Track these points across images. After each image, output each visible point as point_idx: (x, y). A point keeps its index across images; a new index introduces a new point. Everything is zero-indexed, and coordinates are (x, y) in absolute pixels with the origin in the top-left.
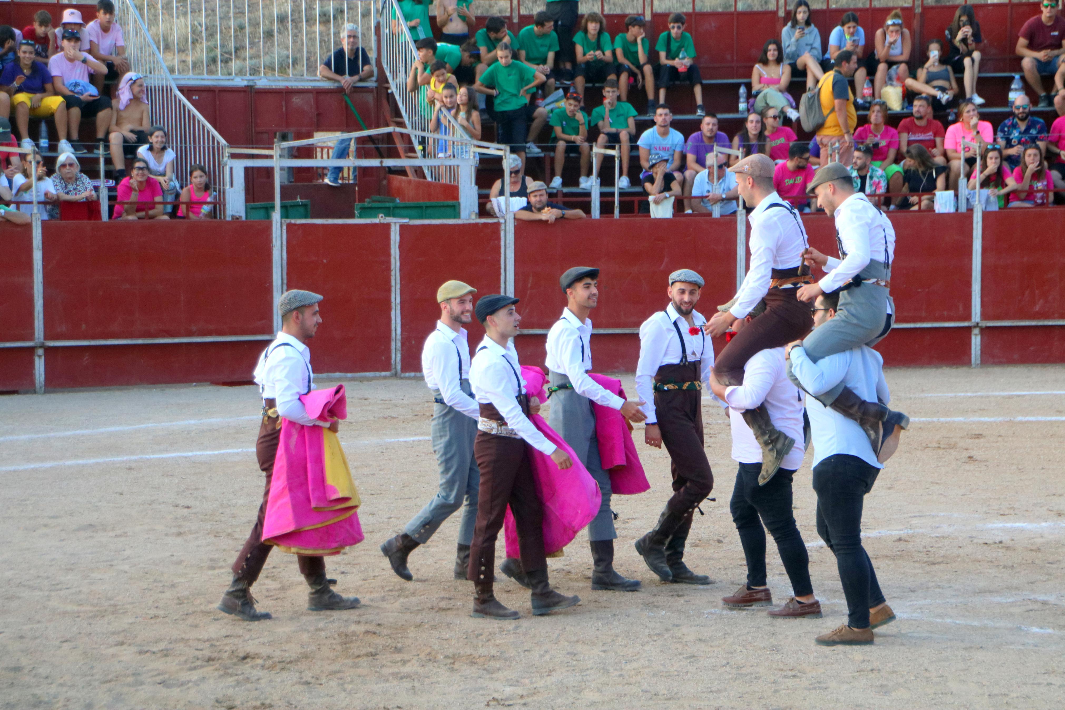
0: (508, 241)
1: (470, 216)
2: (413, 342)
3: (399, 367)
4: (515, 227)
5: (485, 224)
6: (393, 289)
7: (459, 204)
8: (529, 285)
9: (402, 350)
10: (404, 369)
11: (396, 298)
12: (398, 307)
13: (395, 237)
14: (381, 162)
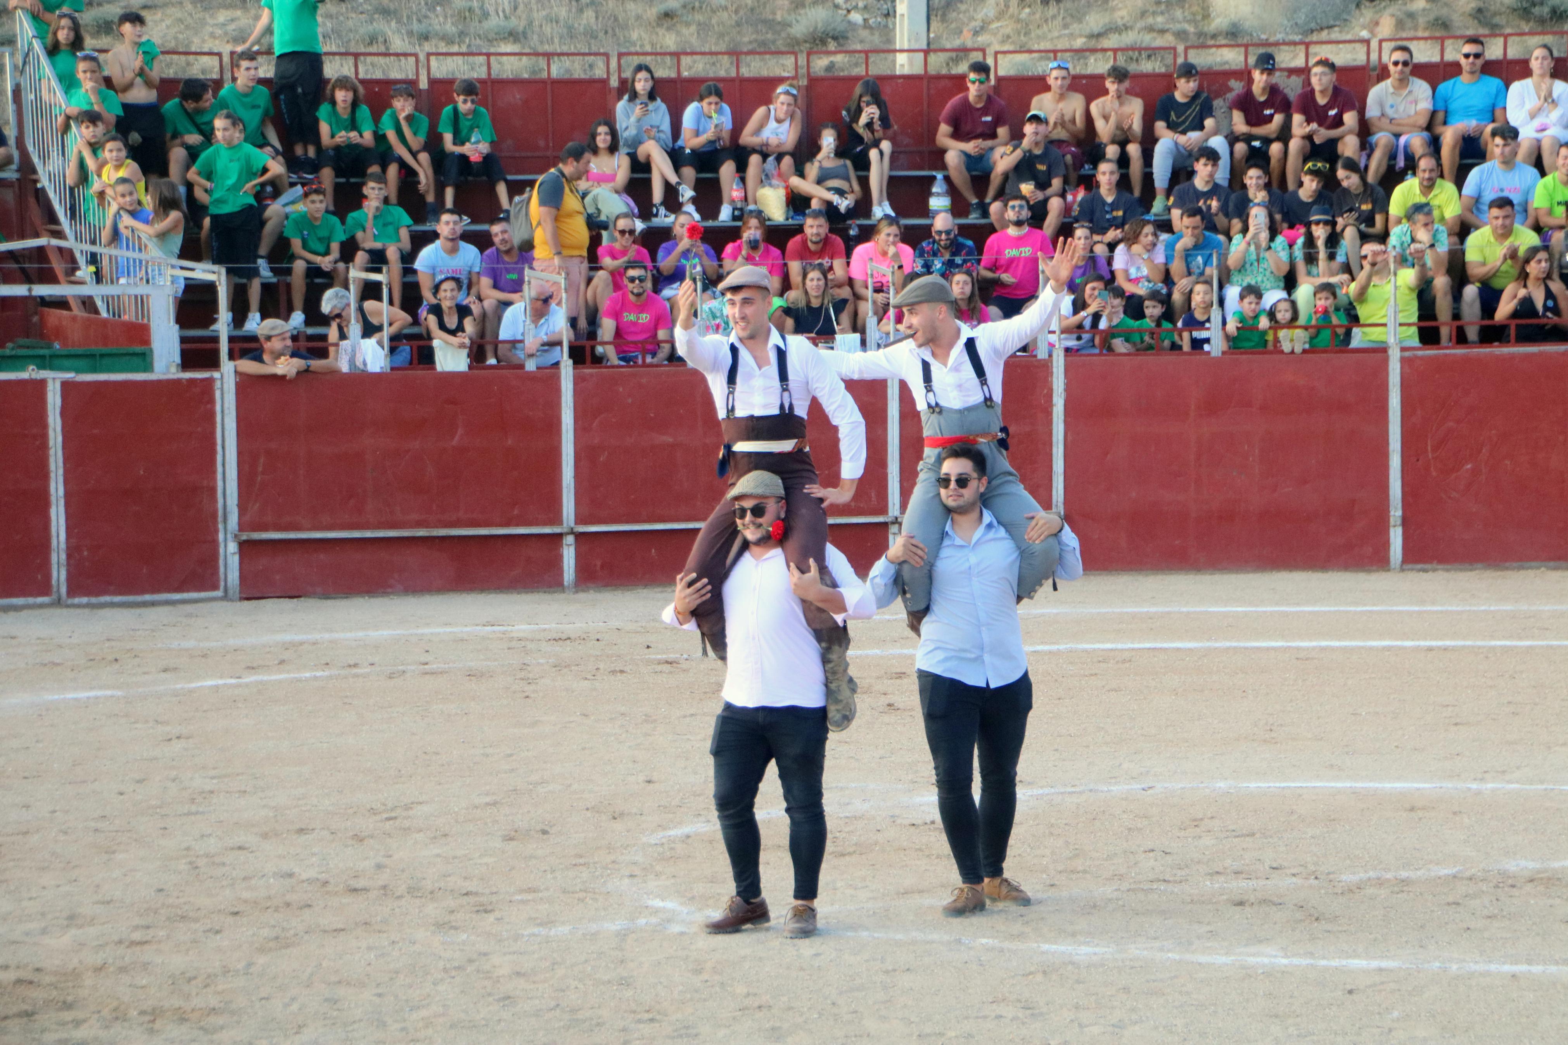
0: (226, 405)
1: (168, 368)
2: (85, 553)
3: (64, 590)
4: (237, 384)
5: (192, 381)
6: (53, 475)
7: (151, 351)
8: (260, 469)
9: (68, 564)
10: (71, 593)
11: (57, 488)
12: (62, 502)
13: (54, 399)
14: (30, 290)
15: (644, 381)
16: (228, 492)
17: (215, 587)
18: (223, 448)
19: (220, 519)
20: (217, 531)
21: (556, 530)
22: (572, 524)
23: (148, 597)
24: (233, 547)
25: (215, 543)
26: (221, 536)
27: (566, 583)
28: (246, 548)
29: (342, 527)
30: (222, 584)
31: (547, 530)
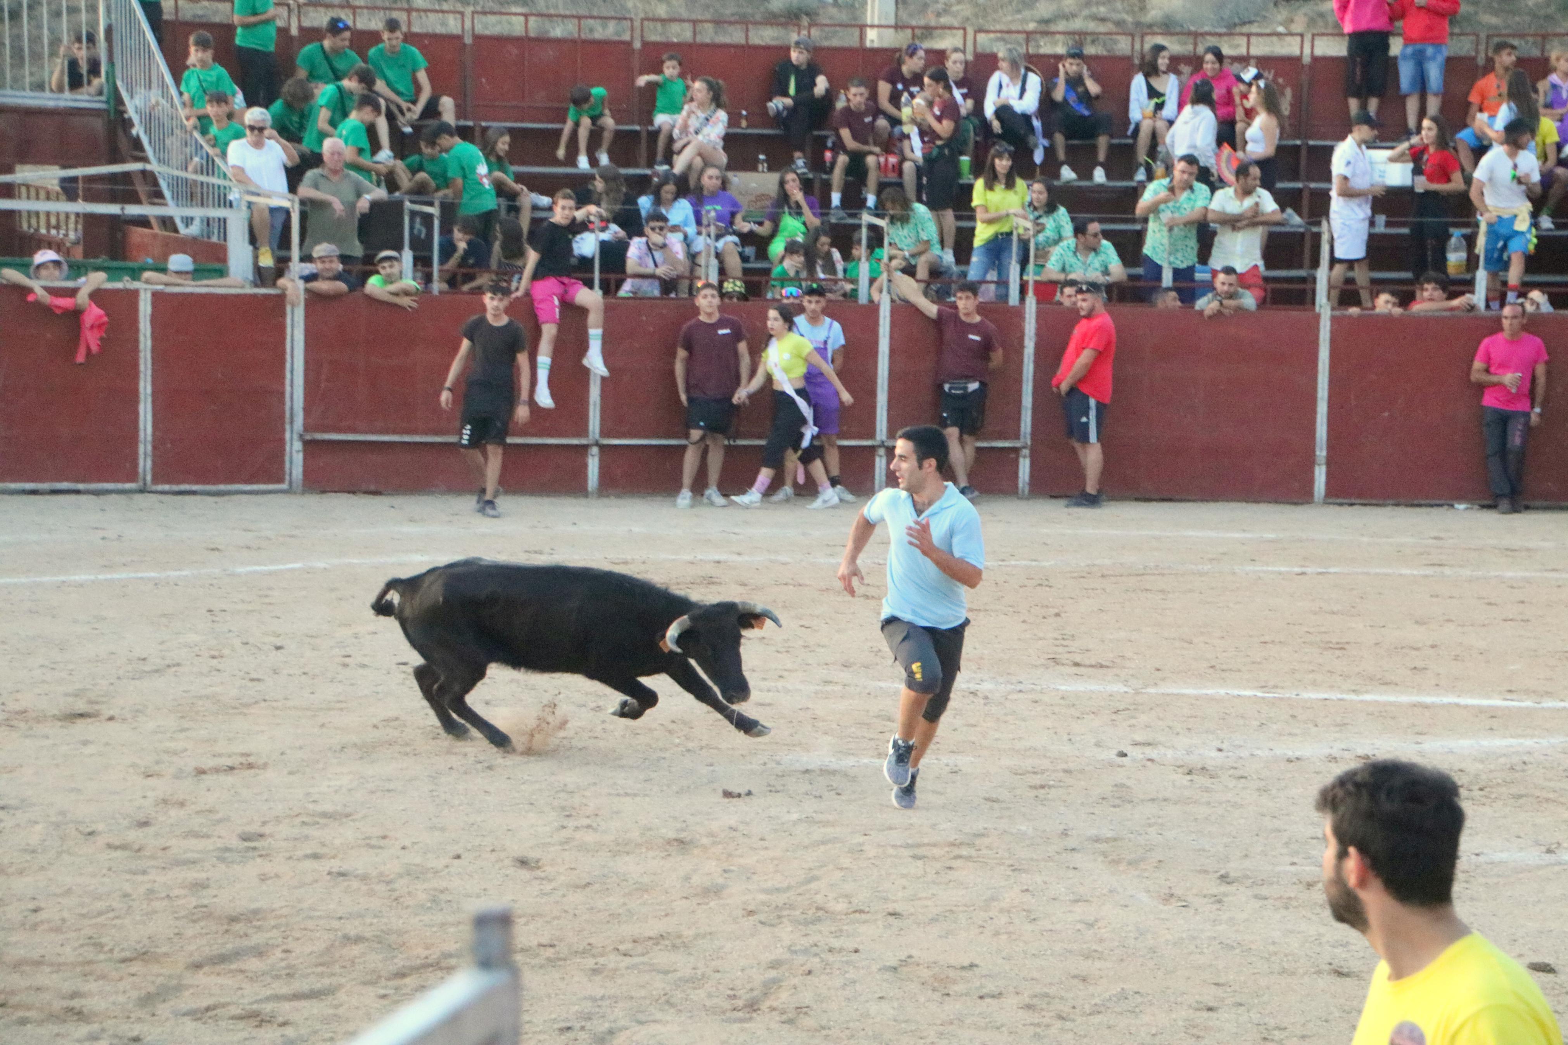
0: (296, 319)
3: (149, 478)
5: (266, 297)
6: (142, 376)
8: (323, 377)
9: (154, 455)
10: (156, 479)
11: (145, 387)
12: (149, 399)
13: (145, 308)
14: (122, 209)
15: (664, 311)
16: (295, 397)
17: (281, 480)
18: (292, 357)
19: (287, 420)
20: (283, 431)
21: (583, 441)
22: (597, 436)
23: (222, 487)
24: (298, 445)
25: (281, 441)
26: (288, 435)
27: (590, 489)
28: (310, 447)
29: (394, 432)
30: (287, 477)
31: (575, 441)
